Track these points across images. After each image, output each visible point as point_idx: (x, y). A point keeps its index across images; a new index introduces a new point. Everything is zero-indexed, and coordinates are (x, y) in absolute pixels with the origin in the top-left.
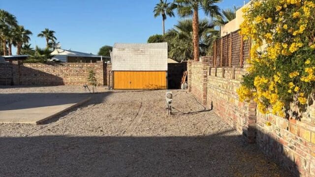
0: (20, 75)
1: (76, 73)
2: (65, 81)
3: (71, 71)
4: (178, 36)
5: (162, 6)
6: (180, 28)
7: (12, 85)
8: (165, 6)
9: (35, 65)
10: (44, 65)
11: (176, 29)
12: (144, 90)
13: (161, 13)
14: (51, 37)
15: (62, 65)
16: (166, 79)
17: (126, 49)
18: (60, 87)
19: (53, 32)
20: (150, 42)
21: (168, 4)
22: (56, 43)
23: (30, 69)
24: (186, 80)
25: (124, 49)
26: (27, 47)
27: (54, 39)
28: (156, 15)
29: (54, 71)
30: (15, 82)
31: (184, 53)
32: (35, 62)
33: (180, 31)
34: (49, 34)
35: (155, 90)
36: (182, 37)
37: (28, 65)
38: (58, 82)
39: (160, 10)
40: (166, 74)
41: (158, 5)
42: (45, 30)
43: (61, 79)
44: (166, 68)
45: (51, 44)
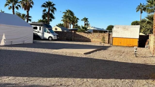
0: (75, 37)
1: (96, 37)
2: (91, 40)
3: (94, 36)
4: (146, 22)
5: (141, 7)
6: (148, 18)
7: (71, 40)
8: (142, 7)
9: (80, 33)
10: (84, 33)
11: (146, 19)
12: (126, 47)
13: (140, 10)
14: (86, 21)
15: (91, 34)
16: (137, 42)
17: (120, 28)
18: (90, 43)
19: (87, 19)
20: (132, 25)
21: (144, 5)
22: (88, 24)
23: (78, 35)
24: (148, 44)
25: (118, 28)
26: (77, 25)
27: (88, 22)
28: (137, 11)
29: (88, 36)
30: (72, 39)
31: (149, 31)
32: (80, 32)
33: (148, 20)
34: (86, 20)
35: (132, 47)
36: (148, 23)
37: (78, 33)
38: (89, 41)
39: (140, 8)
40: (138, 40)
41: (139, 6)
42: (84, 18)
43: (90, 40)
44: (138, 37)
45: (86, 24)
